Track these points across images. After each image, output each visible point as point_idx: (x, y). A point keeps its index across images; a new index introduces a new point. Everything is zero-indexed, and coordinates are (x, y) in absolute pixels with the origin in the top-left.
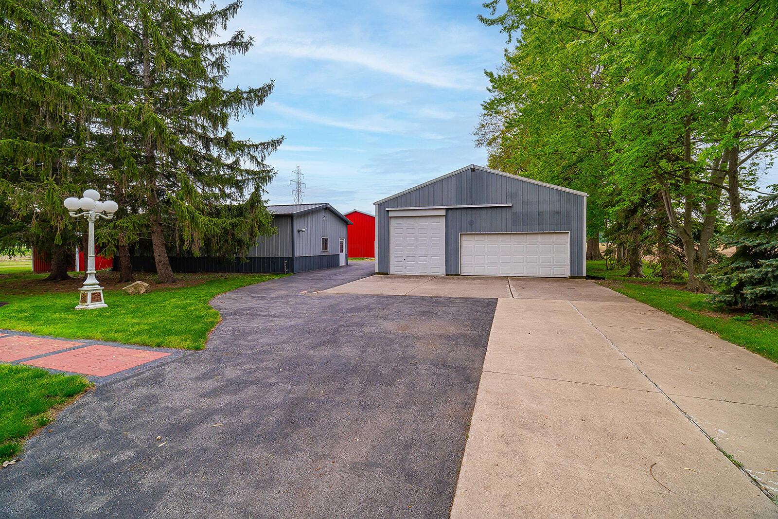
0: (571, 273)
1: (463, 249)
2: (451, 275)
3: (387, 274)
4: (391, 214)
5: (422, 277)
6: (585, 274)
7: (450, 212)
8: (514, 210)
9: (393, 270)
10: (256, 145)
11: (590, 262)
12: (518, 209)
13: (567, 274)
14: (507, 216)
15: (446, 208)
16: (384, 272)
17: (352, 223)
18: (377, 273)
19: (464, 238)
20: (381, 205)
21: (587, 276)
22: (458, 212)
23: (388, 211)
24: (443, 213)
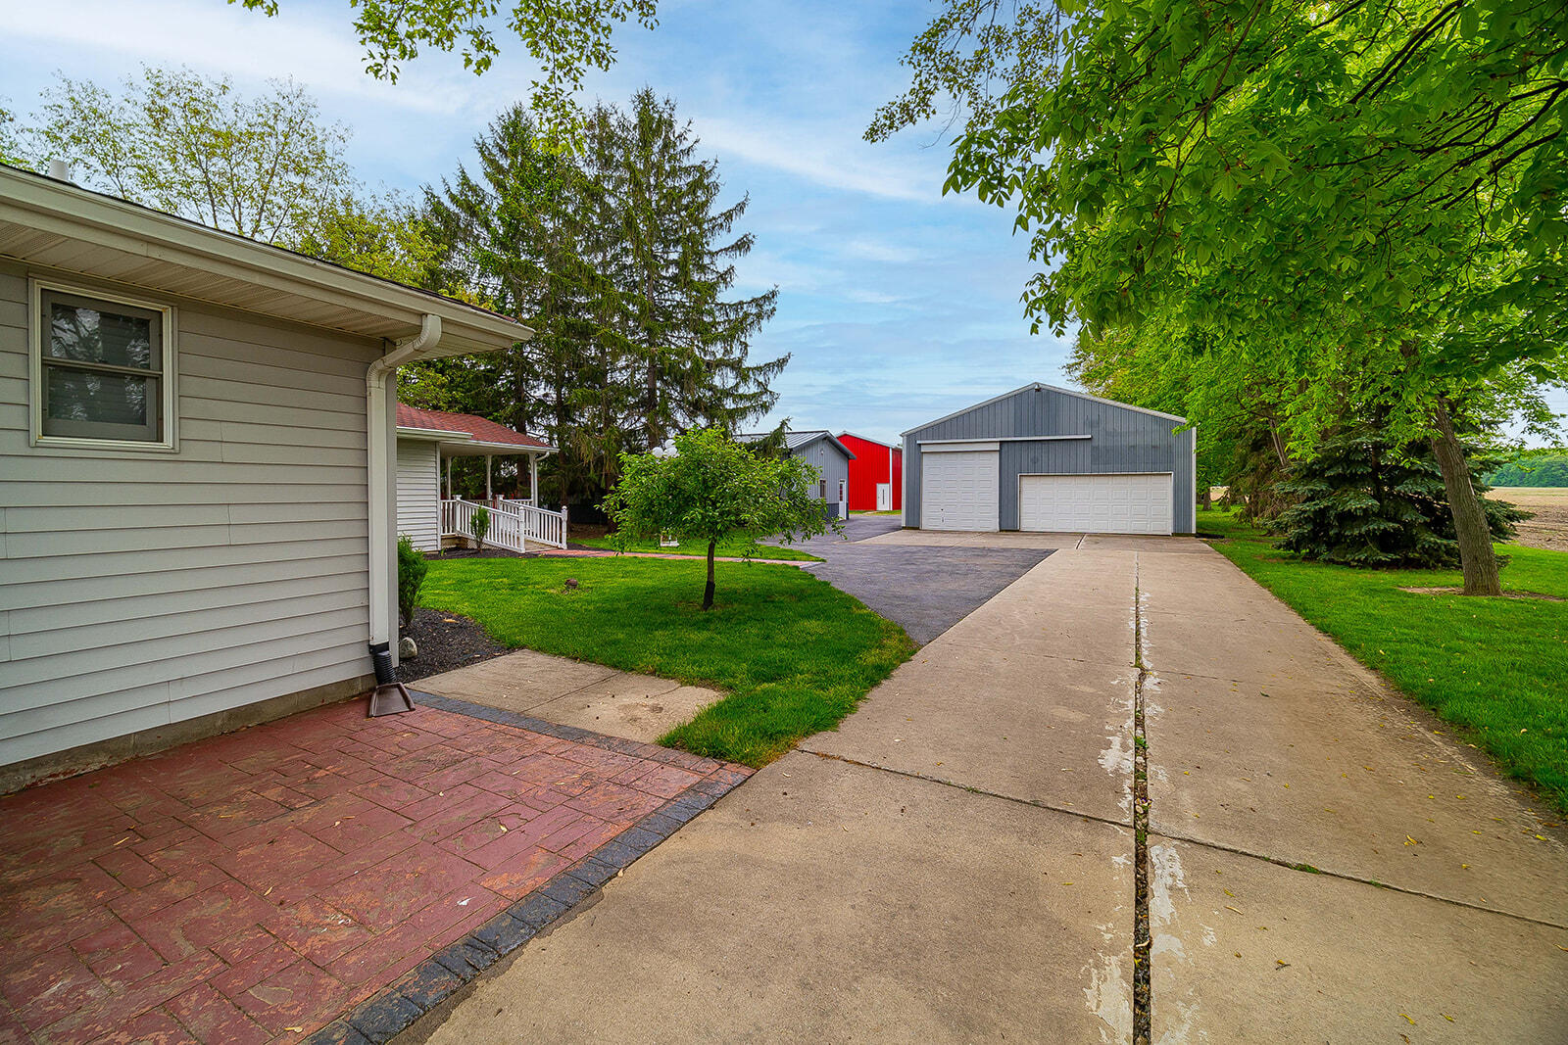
0: (1175, 529)
1: (1023, 496)
2: (1007, 531)
3: (918, 529)
4: (924, 449)
5: (966, 532)
6: (1194, 532)
7: (1005, 445)
8: (1095, 443)
9: (925, 524)
10: (760, 367)
11: (1202, 514)
12: (1099, 442)
13: (1170, 531)
14: (1085, 452)
15: (1000, 442)
16: (914, 526)
17: (855, 457)
18: (904, 528)
19: (1025, 481)
20: (910, 437)
21: (1197, 533)
22: (1018, 445)
23: (920, 445)
24: (997, 447)
